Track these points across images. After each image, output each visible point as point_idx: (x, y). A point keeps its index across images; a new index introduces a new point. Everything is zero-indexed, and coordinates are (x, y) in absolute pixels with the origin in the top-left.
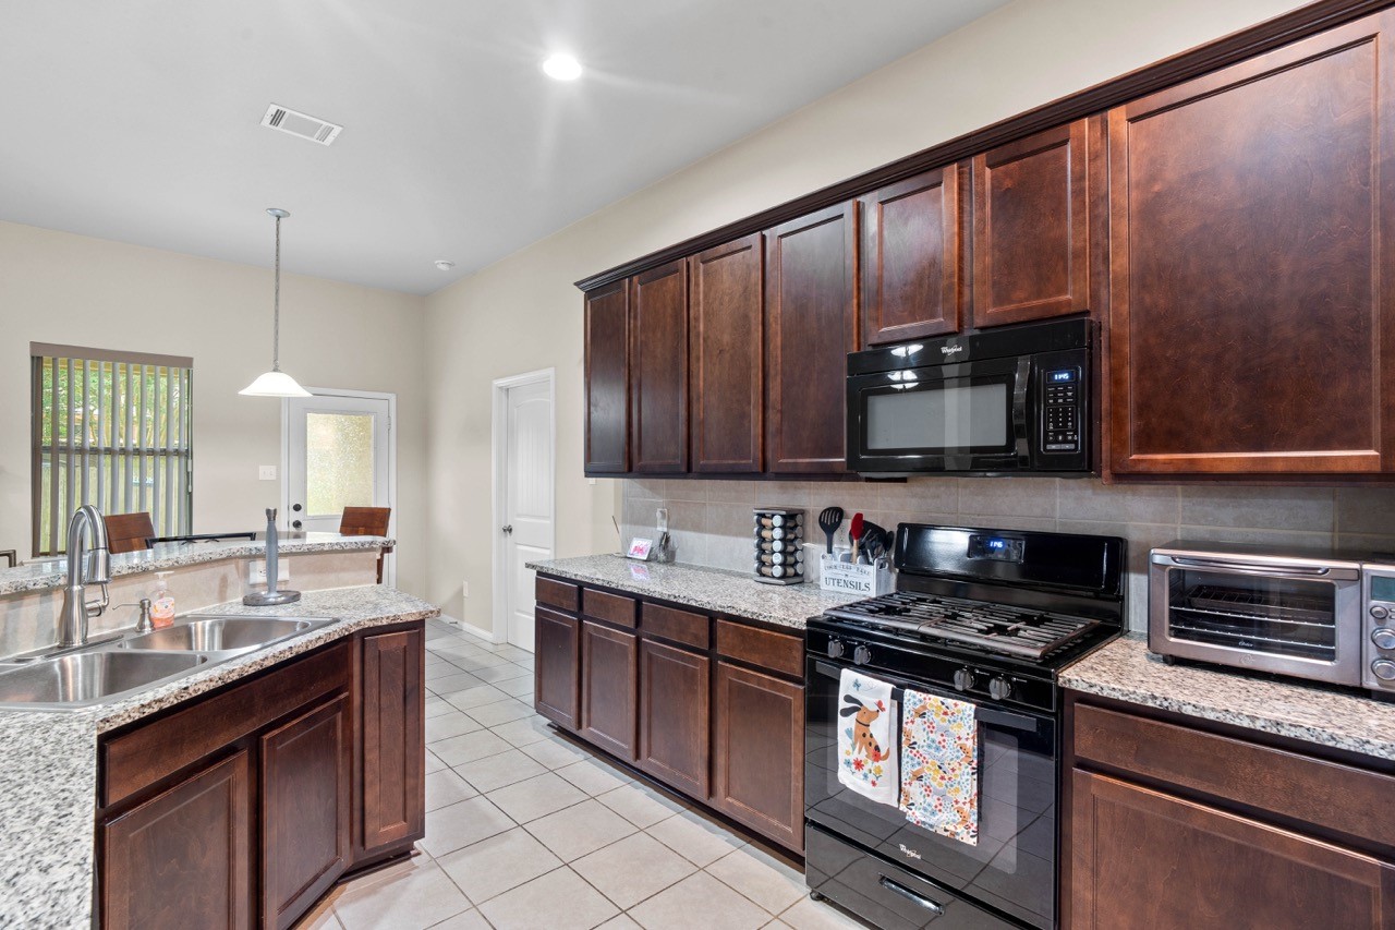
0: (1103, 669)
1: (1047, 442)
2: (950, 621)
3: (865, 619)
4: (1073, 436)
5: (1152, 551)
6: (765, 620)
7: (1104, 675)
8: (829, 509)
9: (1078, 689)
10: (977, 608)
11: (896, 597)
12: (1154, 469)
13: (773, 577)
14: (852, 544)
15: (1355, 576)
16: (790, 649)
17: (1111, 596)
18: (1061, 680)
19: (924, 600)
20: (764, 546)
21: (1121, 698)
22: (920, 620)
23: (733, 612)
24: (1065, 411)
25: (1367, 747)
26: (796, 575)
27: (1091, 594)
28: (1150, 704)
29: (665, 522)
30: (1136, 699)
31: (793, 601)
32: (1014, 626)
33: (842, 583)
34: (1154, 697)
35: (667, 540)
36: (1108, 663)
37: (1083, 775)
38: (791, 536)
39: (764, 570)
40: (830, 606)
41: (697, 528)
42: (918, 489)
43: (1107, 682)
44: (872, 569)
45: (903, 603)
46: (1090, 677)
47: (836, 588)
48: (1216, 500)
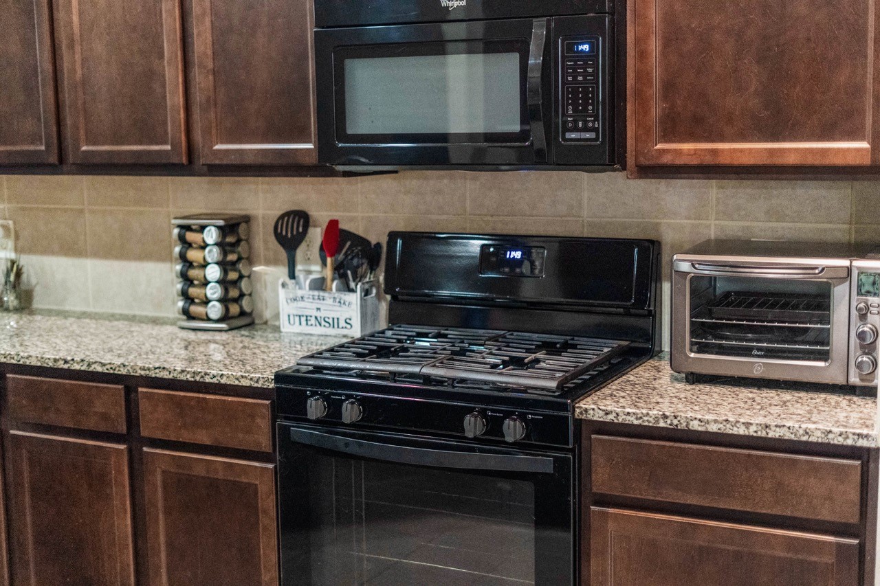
0: (623, 394)
1: (566, 130)
2: (458, 358)
3: (353, 365)
4: (593, 122)
5: (675, 257)
6: (215, 380)
7: (622, 400)
8: (288, 214)
9: (595, 419)
10: (490, 339)
11: (389, 333)
12: (679, 161)
13: (209, 319)
14: (324, 264)
15: (845, 275)
16: (252, 416)
17: (641, 311)
18: (578, 411)
19: (426, 335)
20: (193, 273)
21: (636, 422)
22: (421, 358)
23: (165, 375)
24: (585, 92)
25: (831, 436)
26: (243, 313)
27: (621, 310)
28: (662, 424)
29: (11, 244)
30: (648, 422)
31: (247, 351)
32: (532, 356)
33: (313, 321)
34: (665, 417)
35: (19, 274)
36: (629, 388)
37: (600, 512)
38: (232, 257)
39: (195, 309)
40: (301, 354)
41: (71, 249)
42: (414, 182)
43: (623, 407)
44: (354, 299)
45: (399, 341)
46: (610, 405)
47: (305, 329)
48: (748, 191)
